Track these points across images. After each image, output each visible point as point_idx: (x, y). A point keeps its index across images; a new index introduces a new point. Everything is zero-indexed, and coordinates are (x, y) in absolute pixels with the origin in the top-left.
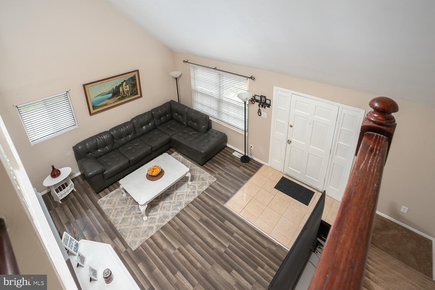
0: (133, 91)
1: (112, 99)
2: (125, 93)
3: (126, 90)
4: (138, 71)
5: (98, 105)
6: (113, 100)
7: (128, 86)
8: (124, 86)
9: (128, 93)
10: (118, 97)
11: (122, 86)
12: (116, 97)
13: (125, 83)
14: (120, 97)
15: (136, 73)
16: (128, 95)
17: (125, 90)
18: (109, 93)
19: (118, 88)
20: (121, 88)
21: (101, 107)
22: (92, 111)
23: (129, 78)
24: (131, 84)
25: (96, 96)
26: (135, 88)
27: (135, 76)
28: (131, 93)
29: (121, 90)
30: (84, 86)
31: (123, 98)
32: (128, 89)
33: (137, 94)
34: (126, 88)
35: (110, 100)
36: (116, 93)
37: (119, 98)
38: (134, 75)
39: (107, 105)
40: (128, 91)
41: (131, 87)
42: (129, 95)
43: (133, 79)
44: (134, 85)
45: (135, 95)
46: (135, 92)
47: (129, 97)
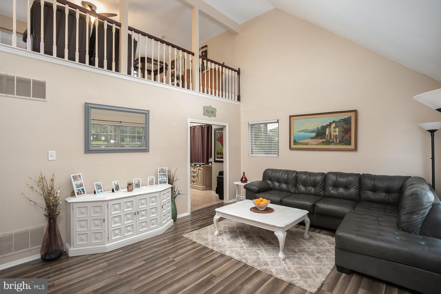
0: (344, 138)
1: (315, 140)
2: (332, 137)
3: (335, 134)
4: (355, 111)
5: (299, 142)
6: (316, 142)
7: (337, 129)
8: (332, 129)
9: (336, 138)
10: (322, 140)
11: (329, 127)
12: (319, 139)
13: (334, 124)
14: (324, 140)
15: (352, 115)
16: (336, 142)
17: (333, 133)
18: (312, 132)
19: (324, 128)
20: (328, 130)
21: (302, 145)
22: (293, 146)
23: (340, 120)
24: (343, 127)
25: (300, 131)
26: (348, 135)
27: (350, 118)
28: (341, 140)
29: (327, 132)
30: (290, 117)
31: (328, 143)
32: (337, 133)
33: (350, 144)
34: (335, 132)
35: (313, 140)
36: (320, 133)
37: (323, 142)
38: (349, 116)
39: (309, 145)
40: (336, 135)
41: (342, 131)
42: (338, 142)
43: (347, 121)
44: (347, 131)
45: (346, 144)
46: (347, 140)
47: (337, 144)
